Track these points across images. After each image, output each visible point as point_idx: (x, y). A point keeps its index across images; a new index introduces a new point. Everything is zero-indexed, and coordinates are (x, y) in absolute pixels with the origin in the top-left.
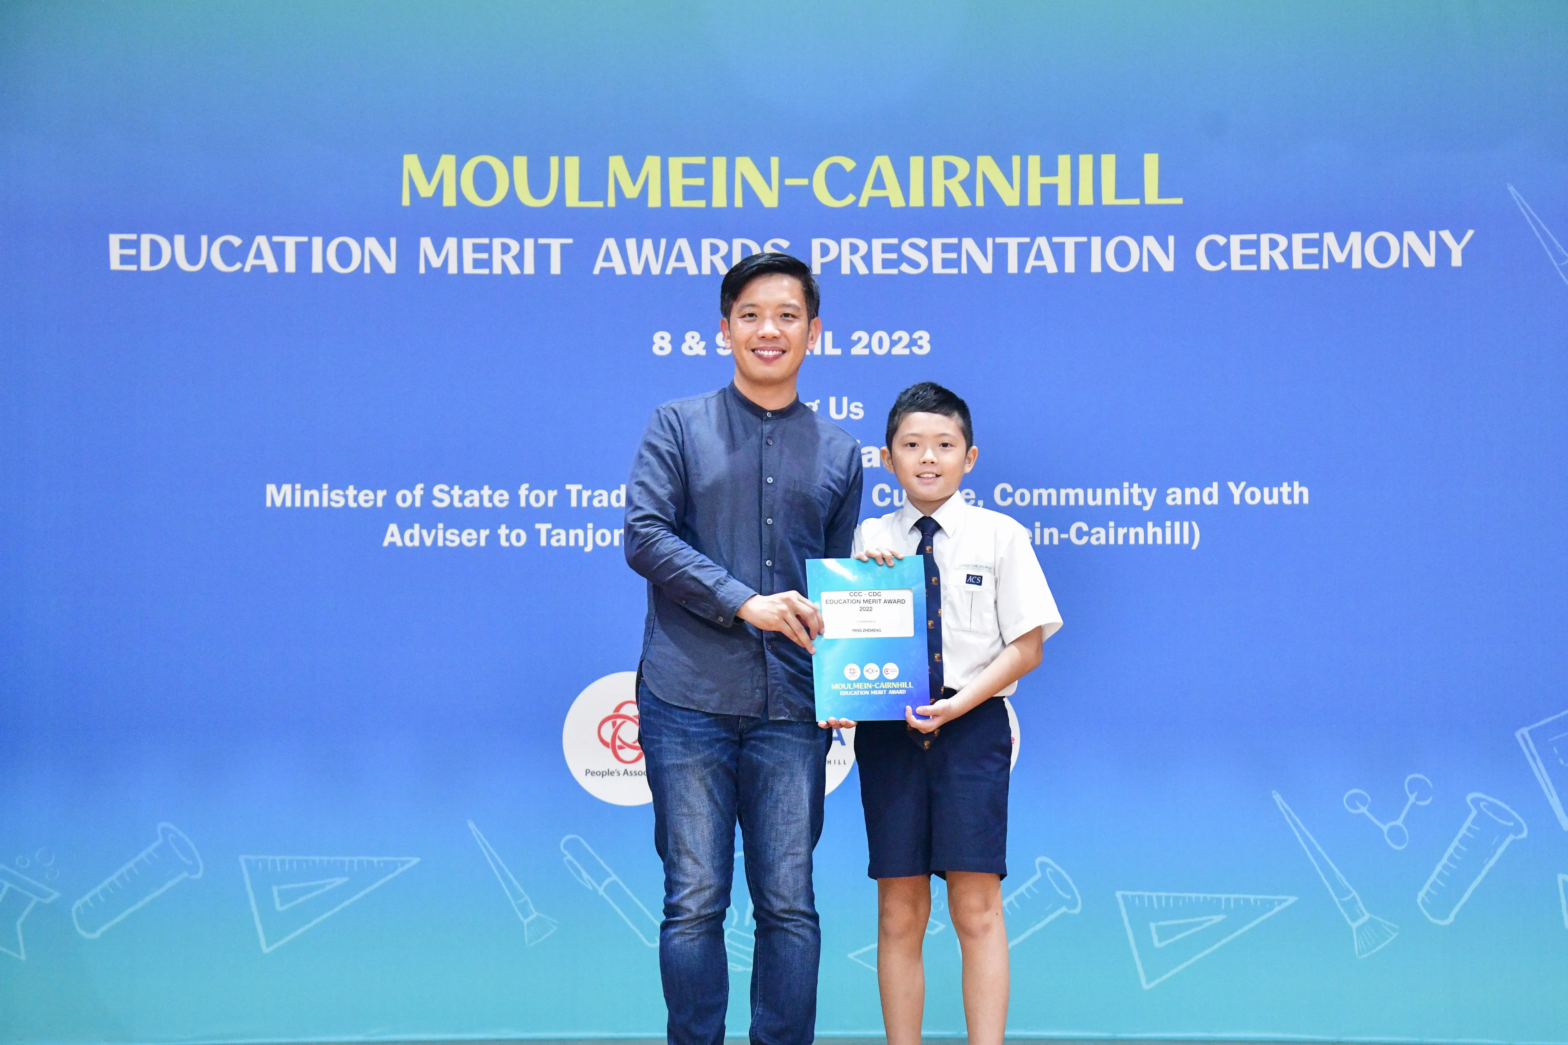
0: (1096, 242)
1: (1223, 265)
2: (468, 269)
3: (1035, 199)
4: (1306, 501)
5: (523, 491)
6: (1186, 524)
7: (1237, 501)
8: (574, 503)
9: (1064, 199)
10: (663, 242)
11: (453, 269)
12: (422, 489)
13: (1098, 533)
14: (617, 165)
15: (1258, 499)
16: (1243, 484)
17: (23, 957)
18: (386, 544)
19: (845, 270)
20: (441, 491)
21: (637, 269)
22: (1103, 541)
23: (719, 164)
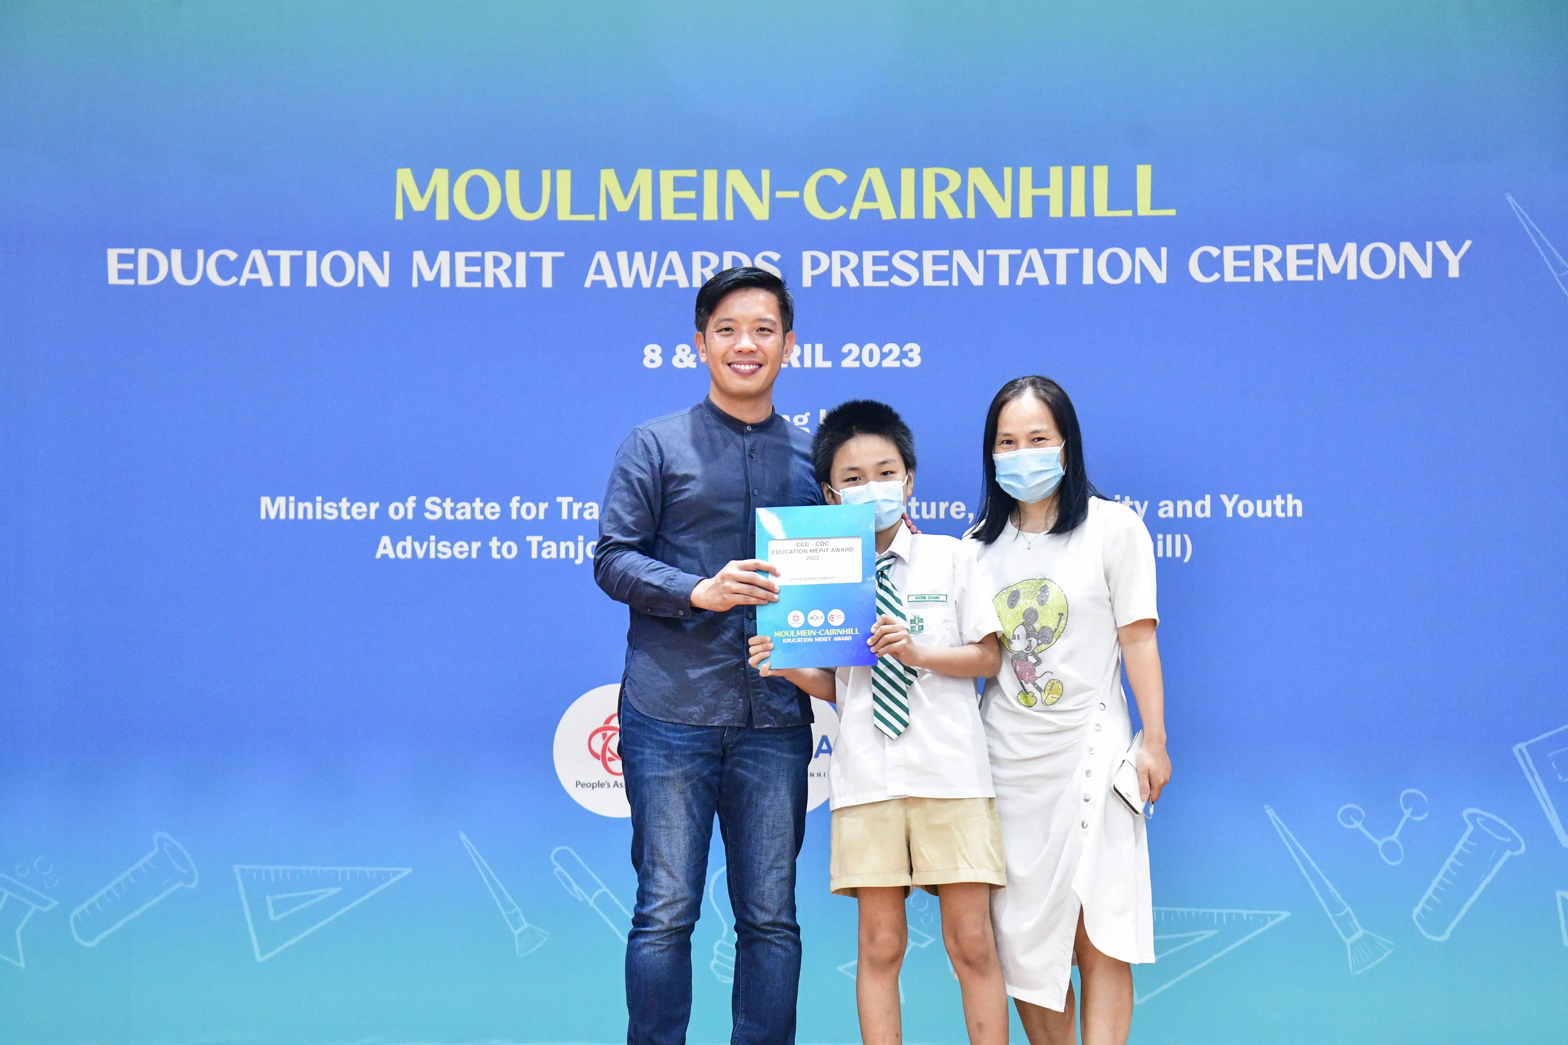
0: (1088, 253)
1: (1216, 276)
2: (461, 282)
3: (1026, 211)
4: (1300, 513)
5: (514, 503)
6: (1178, 537)
7: (1229, 514)
8: (565, 516)
9: (1056, 210)
10: (654, 255)
11: (445, 283)
12: (414, 501)
14: (608, 178)
15: (1251, 512)
16: (1236, 497)
17: (22, 965)
18: (378, 556)
19: (836, 282)
20: (433, 503)
21: (628, 282)
23: (710, 177)
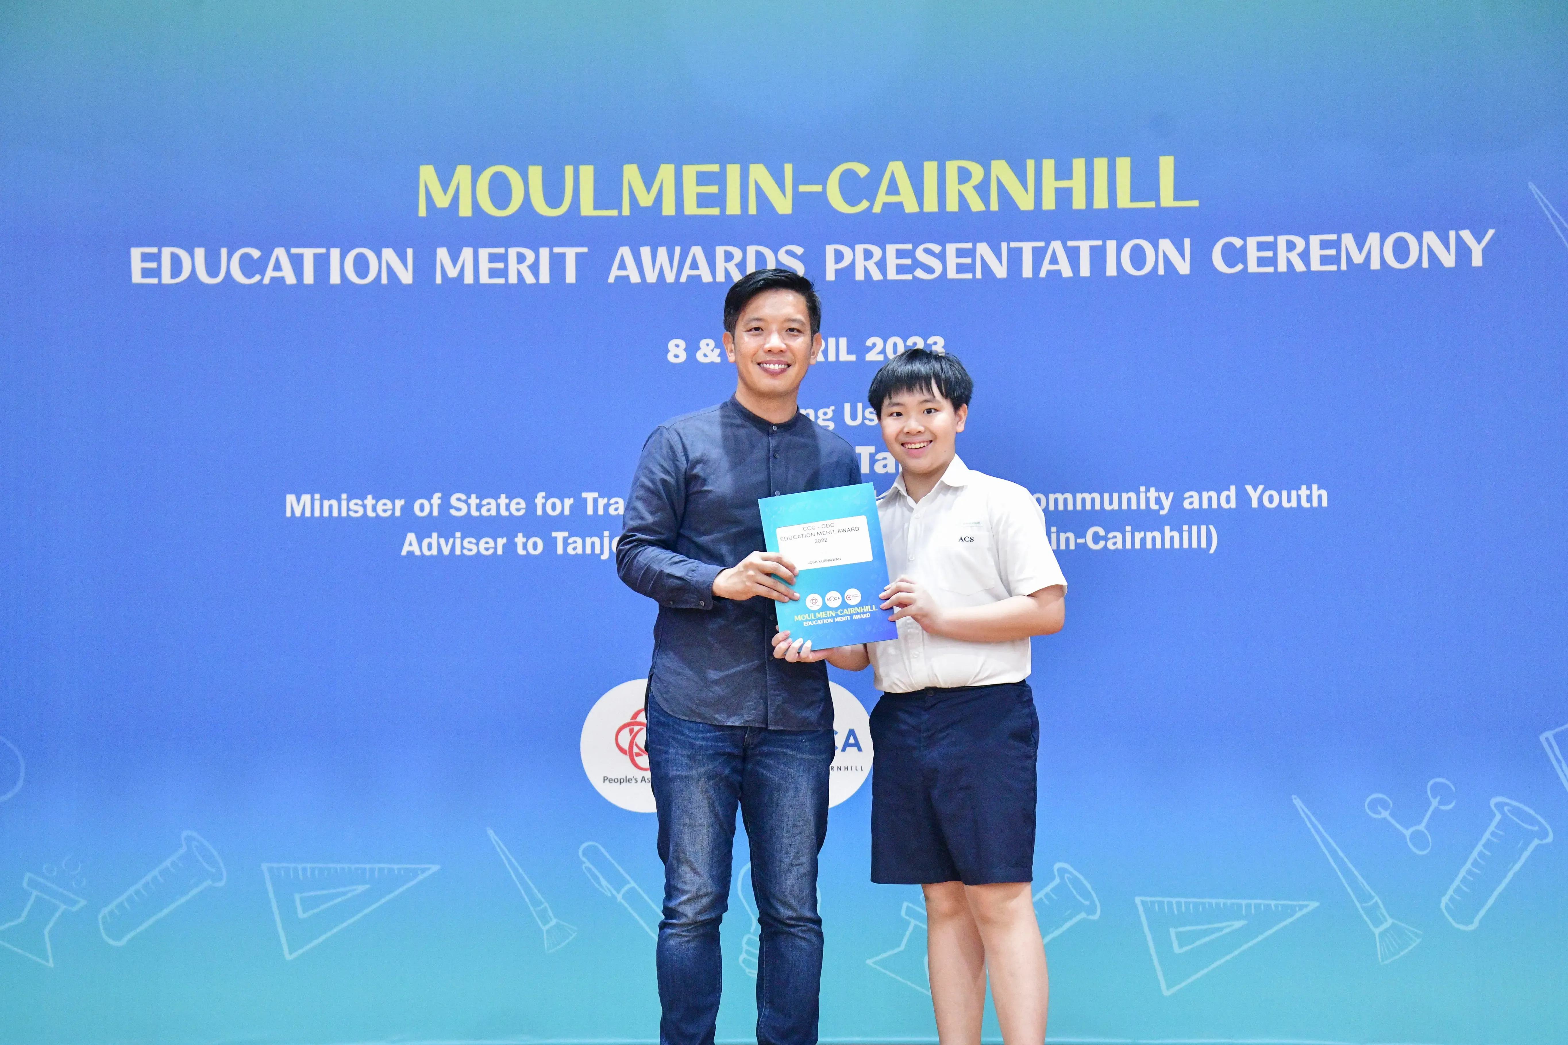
0: (1111, 245)
1: (1240, 267)
2: (484, 279)
3: (1049, 203)
4: (1325, 504)
5: (539, 499)
6: (1203, 528)
7: (1255, 504)
8: (590, 511)
9: (1079, 202)
10: (678, 250)
11: (469, 279)
12: (439, 498)
13: (1115, 537)
14: (631, 173)
15: (1276, 502)
16: (1261, 487)
17: (51, 964)
18: (404, 553)
19: (860, 276)
20: (459, 499)
21: (652, 277)
22: (1120, 546)
23: (733, 171)
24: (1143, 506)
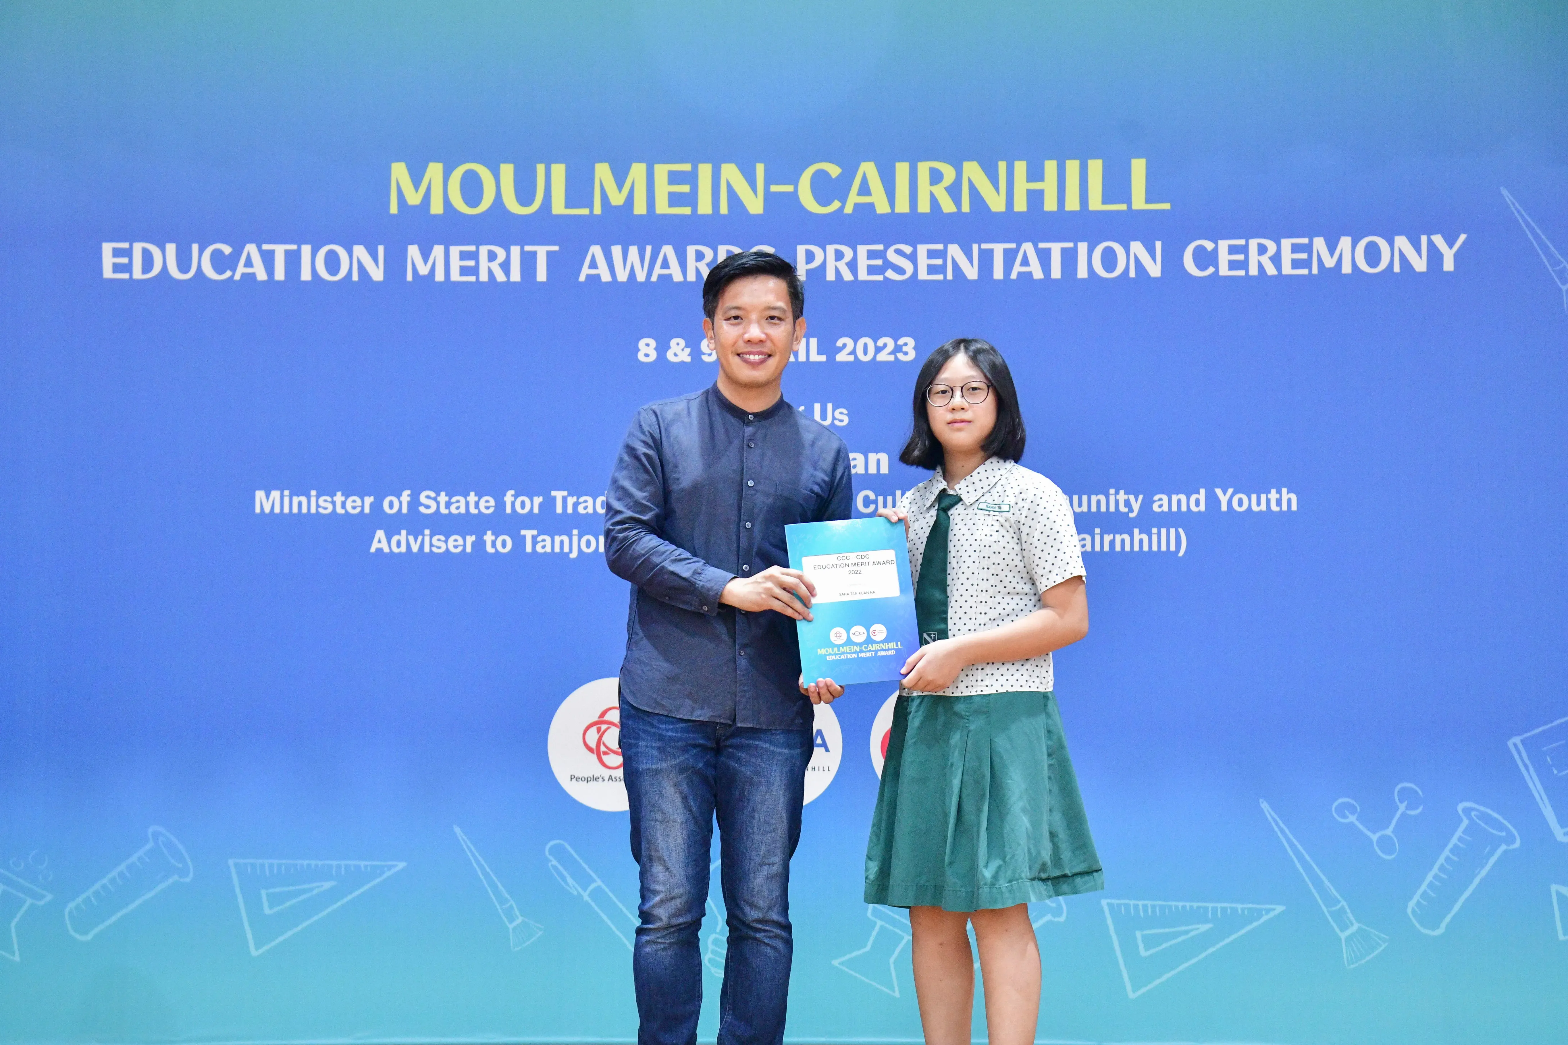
0: (1083, 247)
1: (1211, 270)
2: (455, 276)
3: (1021, 205)
4: (1294, 507)
5: (509, 497)
6: (1173, 531)
7: (1224, 508)
8: (559, 510)
9: (1050, 204)
10: (649, 249)
11: (440, 277)
12: (408, 496)
14: (603, 172)
15: (1245, 506)
16: (1230, 491)
17: (17, 958)
18: (373, 550)
19: (831, 276)
20: (428, 497)
21: (622, 276)
23: (705, 171)
24: (1112, 509)
